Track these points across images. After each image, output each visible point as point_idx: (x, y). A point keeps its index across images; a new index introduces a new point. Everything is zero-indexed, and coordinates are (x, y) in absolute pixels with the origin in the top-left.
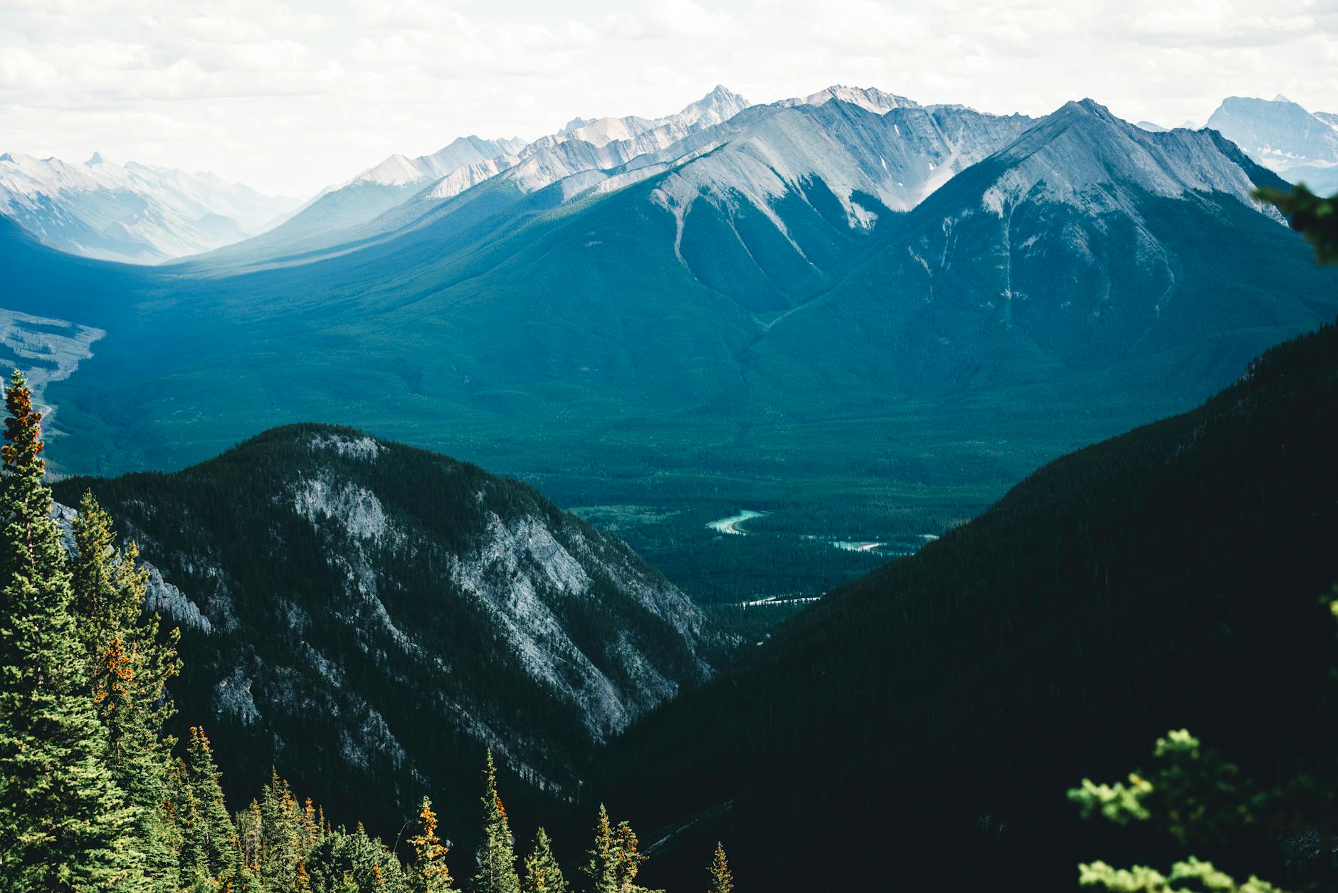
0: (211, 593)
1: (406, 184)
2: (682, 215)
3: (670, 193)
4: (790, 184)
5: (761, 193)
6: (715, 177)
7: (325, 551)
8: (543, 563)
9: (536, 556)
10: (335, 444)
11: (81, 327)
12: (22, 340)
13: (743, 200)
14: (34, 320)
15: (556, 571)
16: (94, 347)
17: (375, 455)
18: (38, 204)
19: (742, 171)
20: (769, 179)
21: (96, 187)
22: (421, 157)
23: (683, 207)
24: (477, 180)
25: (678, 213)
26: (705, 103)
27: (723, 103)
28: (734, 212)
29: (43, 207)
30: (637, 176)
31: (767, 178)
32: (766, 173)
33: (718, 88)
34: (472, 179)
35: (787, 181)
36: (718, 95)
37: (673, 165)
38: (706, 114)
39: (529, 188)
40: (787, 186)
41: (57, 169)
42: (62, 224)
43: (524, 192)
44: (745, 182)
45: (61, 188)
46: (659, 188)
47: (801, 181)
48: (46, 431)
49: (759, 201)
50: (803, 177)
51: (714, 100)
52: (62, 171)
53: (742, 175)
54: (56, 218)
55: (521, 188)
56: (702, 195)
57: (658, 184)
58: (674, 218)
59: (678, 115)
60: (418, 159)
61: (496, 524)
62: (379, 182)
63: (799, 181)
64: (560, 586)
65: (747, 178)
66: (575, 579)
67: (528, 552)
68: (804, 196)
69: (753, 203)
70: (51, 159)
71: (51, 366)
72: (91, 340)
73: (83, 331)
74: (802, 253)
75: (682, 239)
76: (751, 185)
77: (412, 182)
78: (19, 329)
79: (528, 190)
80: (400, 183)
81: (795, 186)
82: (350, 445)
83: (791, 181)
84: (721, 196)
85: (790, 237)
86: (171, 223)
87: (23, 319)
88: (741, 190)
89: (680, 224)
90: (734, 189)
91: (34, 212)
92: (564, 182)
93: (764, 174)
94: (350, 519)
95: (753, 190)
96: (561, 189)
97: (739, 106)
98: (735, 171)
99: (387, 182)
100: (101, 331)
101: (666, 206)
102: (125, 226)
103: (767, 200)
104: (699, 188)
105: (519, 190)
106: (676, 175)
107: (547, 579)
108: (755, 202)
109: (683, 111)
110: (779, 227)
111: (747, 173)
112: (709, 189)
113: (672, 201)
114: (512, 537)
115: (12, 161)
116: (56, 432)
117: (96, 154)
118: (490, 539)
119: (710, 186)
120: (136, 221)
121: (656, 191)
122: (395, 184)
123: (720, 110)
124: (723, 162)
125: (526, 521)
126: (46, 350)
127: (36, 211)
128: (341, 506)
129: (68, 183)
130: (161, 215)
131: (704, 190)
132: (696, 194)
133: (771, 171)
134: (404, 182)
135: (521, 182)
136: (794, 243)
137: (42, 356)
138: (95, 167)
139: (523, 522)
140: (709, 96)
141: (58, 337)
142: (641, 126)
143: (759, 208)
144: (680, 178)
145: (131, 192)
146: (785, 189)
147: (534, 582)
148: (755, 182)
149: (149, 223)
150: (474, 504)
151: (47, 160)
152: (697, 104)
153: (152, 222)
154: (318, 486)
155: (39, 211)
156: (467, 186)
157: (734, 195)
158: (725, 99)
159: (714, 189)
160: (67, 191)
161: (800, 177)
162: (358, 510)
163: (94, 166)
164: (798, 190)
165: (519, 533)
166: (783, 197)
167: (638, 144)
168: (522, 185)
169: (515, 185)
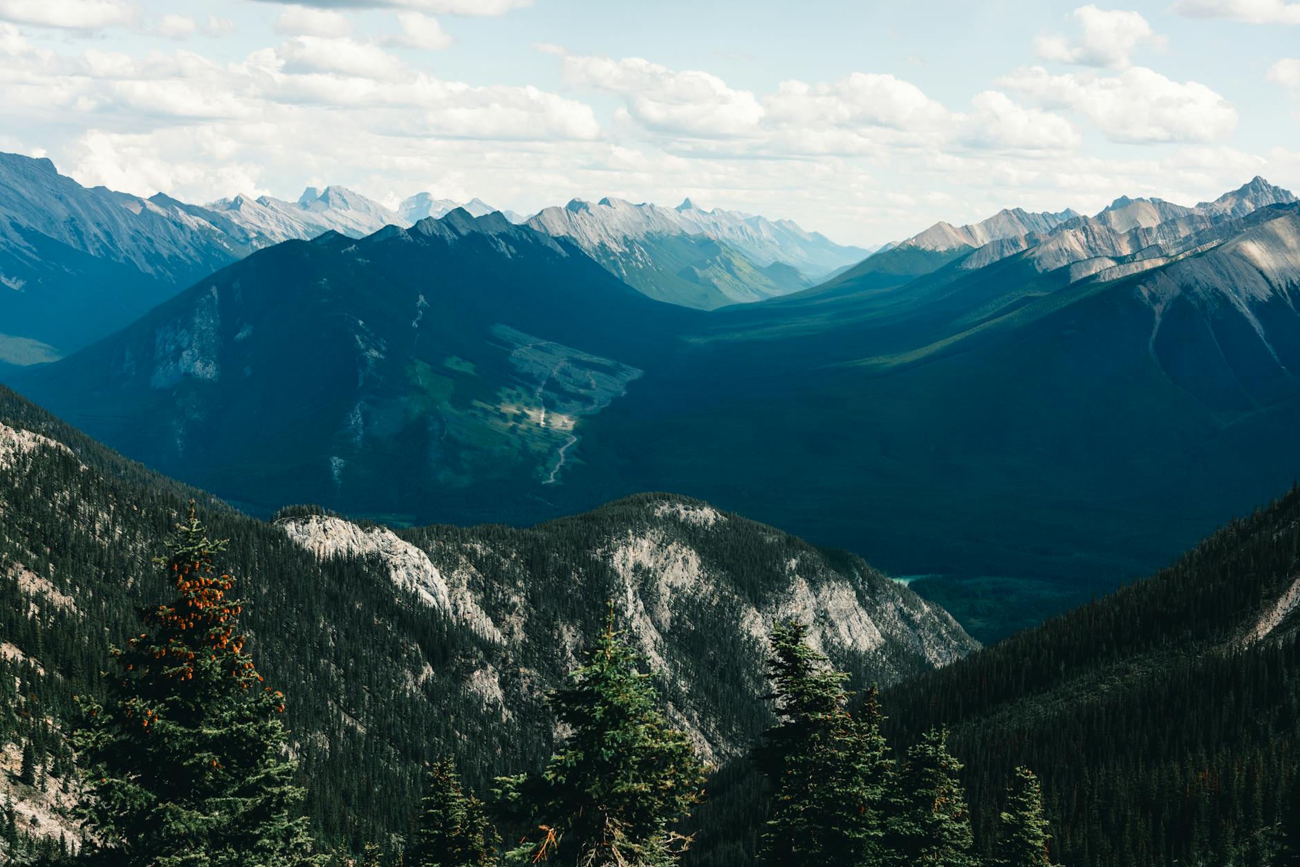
0: (510, 614)
1: (948, 251)
2: (1161, 311)
3: (1153, 290)
4: (1278, 288)
5: (1244, 295)
6: (1199, 277)
7: (612, 593)
8: (838, 622)
9: (833, 616)
10: (678, 512)
11: (624, 366)
12: (570, 376)
13: (1224, 300)
14: (585, 357)
15: (849, 630)
16: (630, 385)
17: (711, 522)
18: (624, 247)
19: (1228, 273)
20: (1255, 282)
21: (680, 232)
22: (966, 226)
23: (1164, 304)
24: (1007, 254)
25: (1158, 309)
26: (1242, 193)
27: (1260, 194)
28: (1213, 312)
29: (627, 250)
30: (1137, 268)
31: (1254, 281)
32: (1253, 276)
33: (1256, 179)
34: (1002, 253)
35: (1275, 284)
36: (1257, 185)
37: (1174, 259)
38: (1240, 204)
39: (1045, 268)
40: (1273, 289)
41: (648, 214)
42: (641, 266)
43: (1040, 271)
44: (1230, 283)
45: (647, 232)
46: (1144, 284)
47: (1289, 286)
48: (568, 458)
49: (1241, 302)
50: (1292, 282)
51: (1251, 191)
52: (651, 215)
53: (1227, 277)
54: (637, 260)
55: (1037, 267)
56: (1183, 294)
57: (1143, 280)
58: (1153, 314)
59: (1213, 203)
60: (963, 227)
61: (801, 587)
62: (923, 247)
63: (1287, 286)
64: (849, 642)
65: (1232, 280)
66: (867, 638)
67: (826, 611)
68: (1289, 301)
69: (1234, 304)
70: (644, 204)
71: (587, 400)
72: (629, 378)
73: (625, 370)
74: (1275, 357)
75: (1158, 334)
76: (1236, 288)
77: (954, 249)
78: (570, 365)
79: (1045, 270)
80: (942, 250)
81: (1281, 289)
82: (691, 513)
83: (1279, 285)
84: (1202, 296)
85: (1266, 340)
86: (739, 269)
87: (577, 356)
88: (1225, 292)
89: (1158, 319)
90: (1217, 290)
91: (618, 254)
92: (1073, 266)
93: (1251, 278)
94: (667, 571)
95: (1237, 291)
96: (1069, 273)
97: (1275, 197)
98: (1221, 273)
99: (930, 248)
100: (639, 371)
101: (1147, 301)
102: (697, 270)
103: (1250, 302)
104: (1182, 286)
105: (1036, 270)
106: (1162, 273)
107: (837, 635)
108: (1237, 304)
109: (1218, 200)
110: (1257, 329)
111: (1233, 275)
112: (1192, 289)
113: (1154, 298)
114: (814, 598)
115: (610, 205)
116: (576, 460)
117: (687, 200)
118: (791, 597)
119: (1193, 285)
120: (707, 266)
121: (1141, 287)
122: (937, 250)
123: (1255, 201)
124: (1211, 263)
125: (829, 587)
126: (587, 386)
127: (620, 253)
128: (662, 560)
129: (655, 227)
130: (731, 262)
131: (1187, 289)
132: (1178, 292)
133: (1260, 275)
134: (945, 249)
135: (1038, 262)
136: (1269, 347)
137: (582, 391)
138: (684, 213)
139: (826, 587)
140: (1245, 186)
141: (602, 374)
142: (1173, 212)
143: (1241, 310)
144: (1165, 276)
145: (709, 238)
146: (1270, 293)
147: (823, 635)
148: (1241, 285)
149: (719, 269)
150: (783, 569)
151: (639, 206)
152: (1233, 194)
153: (722, 268)
154: (645, 543)
155: (623, 254)
156: (997, 259)
157: (1216, 295)
158: (1262, 190)
159: (1197, 289)
160: (652, 235)
161: (1289, 282)
162: (677, 564)
163: (683, 211)
164: (1284, 294)
165: (821, 596)
166: (1266, 300)
167: (1159, 232)
168: (1039, 264)
169: (1033, 264)
